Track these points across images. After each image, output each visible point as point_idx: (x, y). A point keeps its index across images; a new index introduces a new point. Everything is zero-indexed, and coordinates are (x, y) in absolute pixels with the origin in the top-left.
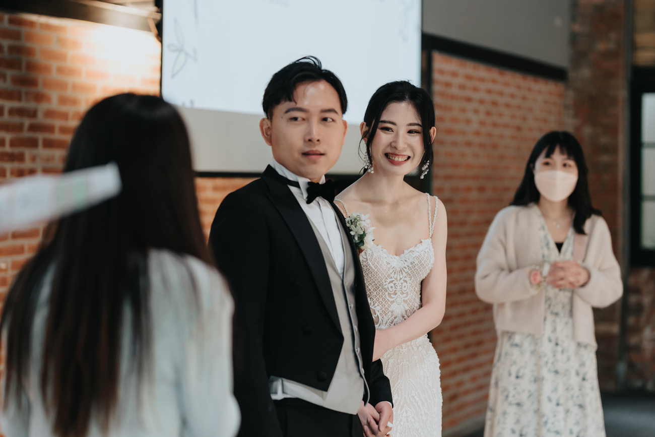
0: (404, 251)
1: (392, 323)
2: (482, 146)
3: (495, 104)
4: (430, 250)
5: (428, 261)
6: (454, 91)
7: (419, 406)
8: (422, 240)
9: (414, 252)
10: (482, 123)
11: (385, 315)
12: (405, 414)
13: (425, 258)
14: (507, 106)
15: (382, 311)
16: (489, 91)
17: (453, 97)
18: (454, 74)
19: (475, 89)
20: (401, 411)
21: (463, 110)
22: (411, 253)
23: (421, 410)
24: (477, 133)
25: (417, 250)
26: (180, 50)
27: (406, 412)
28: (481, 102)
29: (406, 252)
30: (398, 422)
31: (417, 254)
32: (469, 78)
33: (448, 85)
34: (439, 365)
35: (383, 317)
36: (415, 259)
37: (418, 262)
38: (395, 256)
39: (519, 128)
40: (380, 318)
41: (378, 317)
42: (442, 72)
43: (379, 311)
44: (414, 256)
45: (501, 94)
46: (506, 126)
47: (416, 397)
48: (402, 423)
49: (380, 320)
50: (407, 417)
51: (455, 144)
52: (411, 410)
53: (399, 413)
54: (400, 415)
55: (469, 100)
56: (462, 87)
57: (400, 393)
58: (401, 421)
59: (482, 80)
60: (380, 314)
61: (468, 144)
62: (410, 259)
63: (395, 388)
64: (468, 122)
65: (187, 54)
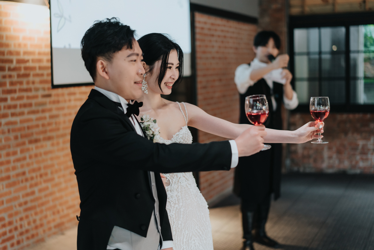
0: (173, 136)
1: (178, 182)
2: (220, 58)
3: (225, 37)
4: (188, 132)
5: (189, 139)
6: (206, 32)
7: (200, 235)
8: (182, 127)
9: (179, 135)
10: (220, 47)
11: (173, 178)
12: (193, 242)
13: (187, 137)
14: (231, 38)
15: (171, 176)
16: (222, 31)
17: (206, 35)
18: (205, 23)
19: (216, 30)
20: (191, 240)
21: (210, 41)
22: (177, 136)
23: (202, 237)
24: (217, 52)
25: (181, 133)
26: (61, 16)
27: (194, 241)
28: (219, 36)
29: (174, 136)
30: (190, 248)
31: (181, 136)
32: (212, 24)
33: (202, 28)
34: (208, 206)
35: (172, 180)
36: (181, 139)
37: (183, 140)
38: (168, 140)
39: (236, 49)
40: (170, 180)
41: (169, 180)
42: (199, 22)
43: (168, 176)
44: (180, 137)
45: (228, 32)
46: (231, 48)
47: (198, 230)
48: (192, 248)
49: (171, 182)
50: (195, 243)
51: (207, 58)
52: (197, 239)
53: (189, 242)
54: (190, 243)
55: (213, 36)
56: (209, 29)
57: (189, 229)
58: (191, 247)
59: (219, 25)
60: (170, 178)
61: (213, 58)
62: (178, 140)
63: (186, 227)
64: (213, 47)
65: (65, 19)
